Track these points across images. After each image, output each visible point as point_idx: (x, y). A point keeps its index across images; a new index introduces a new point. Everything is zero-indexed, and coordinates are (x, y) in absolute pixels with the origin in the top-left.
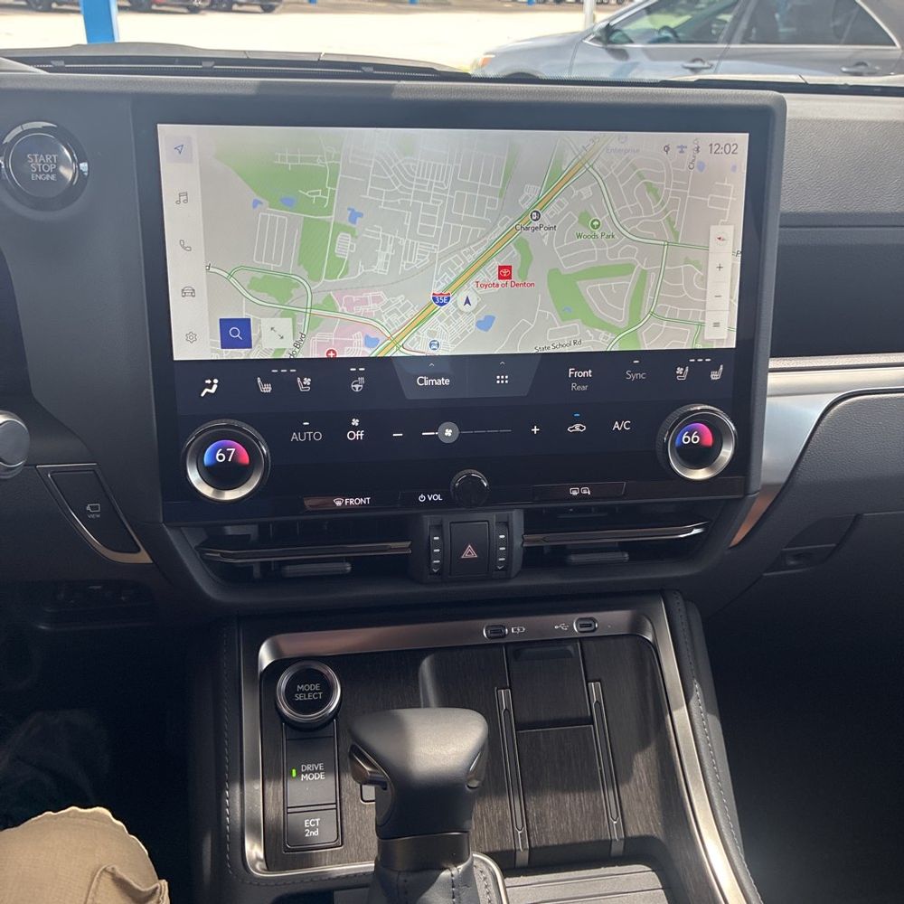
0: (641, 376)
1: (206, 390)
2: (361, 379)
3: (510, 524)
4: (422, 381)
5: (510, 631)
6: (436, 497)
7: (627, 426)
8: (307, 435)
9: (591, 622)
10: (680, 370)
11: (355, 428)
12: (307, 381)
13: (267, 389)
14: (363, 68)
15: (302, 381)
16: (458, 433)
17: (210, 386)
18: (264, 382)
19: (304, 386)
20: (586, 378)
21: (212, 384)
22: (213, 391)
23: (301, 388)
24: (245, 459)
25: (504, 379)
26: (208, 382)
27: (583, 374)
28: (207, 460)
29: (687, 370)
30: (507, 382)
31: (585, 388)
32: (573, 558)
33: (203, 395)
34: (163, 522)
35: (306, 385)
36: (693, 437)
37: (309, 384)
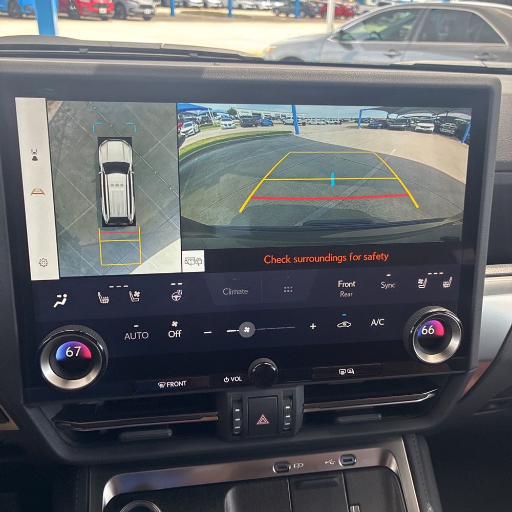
0: (392, 286)
1: (58, 303)
2: (180, 291)
3: (294, 397)
4: (227, 291)
5: (292, 467)
6: (237, 379)
7: (382, 322)
8: (137, 335)
9: (352, 458)
10: (420, 281)
11: (175, 329)
12: (137, 294)
13: (105, 300)
14: (191, 54)
15: (133, 294)
16: (254, 330)
17: (61, 300)
18: (103, 295)
19: (135, 297)
20: (351, 287)
21: (63, 298)
22: (63, 303)
23: (132, 299)
24: (88, 354)
25: (290, 289)
26: (59, 296)
27: (349, 285)
28: (58, 355)
29: (426, 281)
30: (291, 291)
31: (350, 295)
32: (341, 420)
33: (55, 306)
34: (24, 404)
35: (136, 297)
36: (430, 329)
37: (138, 296)
